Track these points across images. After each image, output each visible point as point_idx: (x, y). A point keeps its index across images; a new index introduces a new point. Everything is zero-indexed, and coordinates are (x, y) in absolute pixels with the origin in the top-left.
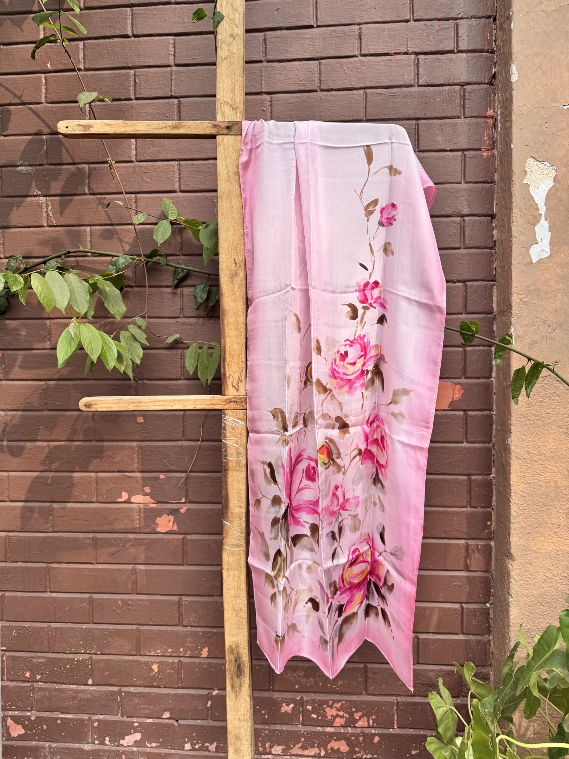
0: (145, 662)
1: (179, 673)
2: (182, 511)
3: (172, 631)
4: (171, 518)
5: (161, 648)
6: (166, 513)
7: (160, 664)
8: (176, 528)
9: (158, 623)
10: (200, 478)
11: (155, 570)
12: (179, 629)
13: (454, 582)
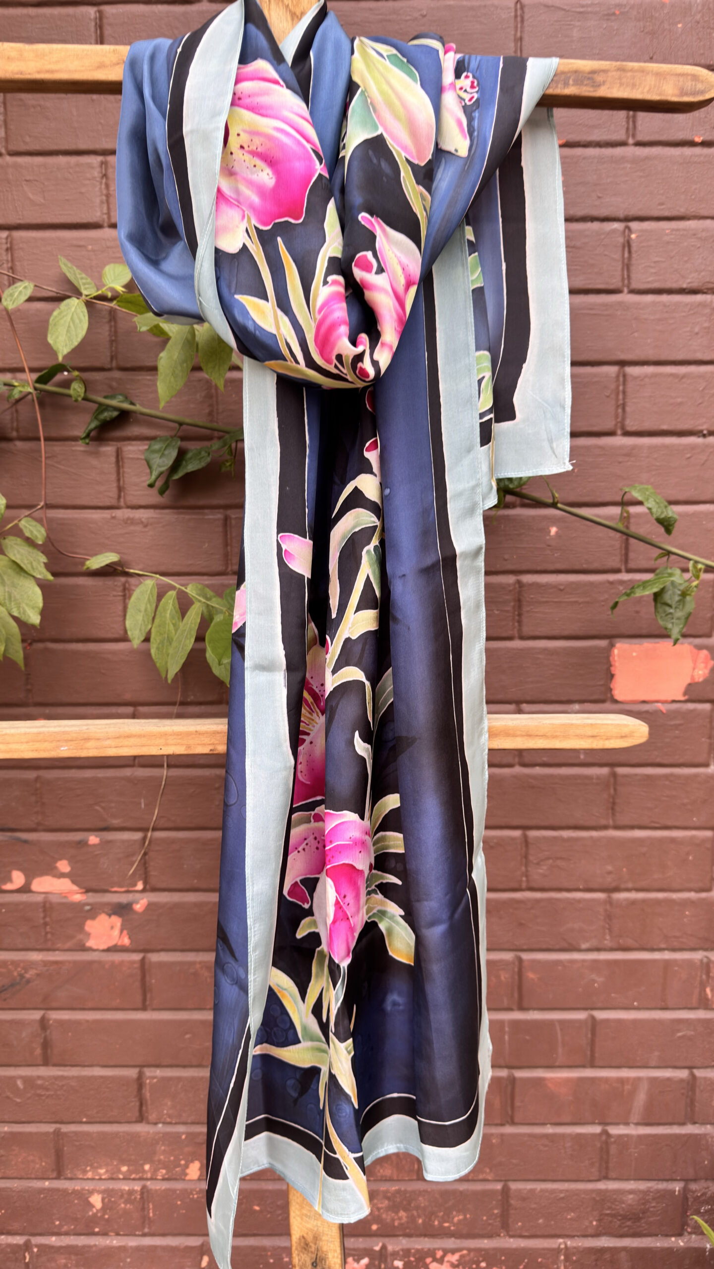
0: (74, 1191)
1: (143, 1209)
2: (138, 907)
3: (128, 1133)
4: (117, 921)
5: (107, 1165)
6: (104, 912)
7: (108, 1194)
8: (126, 941)
9: (98, 1120)
10: (173, 841)
11: (87, 1021)
12: (141, 1128)
13: (679, 1031)
